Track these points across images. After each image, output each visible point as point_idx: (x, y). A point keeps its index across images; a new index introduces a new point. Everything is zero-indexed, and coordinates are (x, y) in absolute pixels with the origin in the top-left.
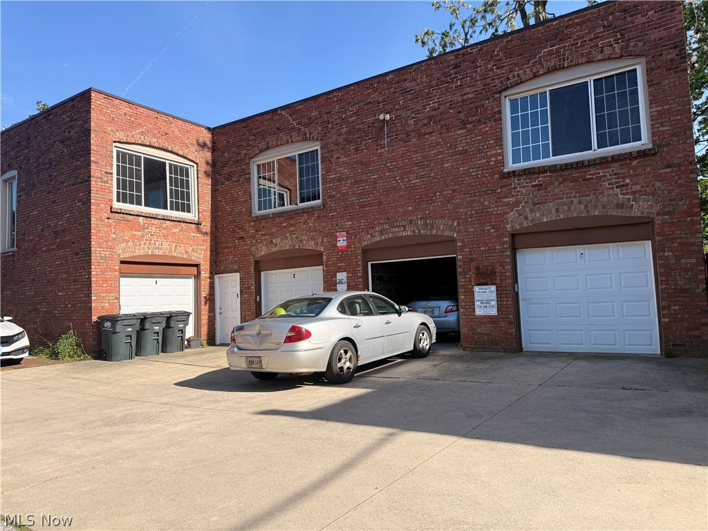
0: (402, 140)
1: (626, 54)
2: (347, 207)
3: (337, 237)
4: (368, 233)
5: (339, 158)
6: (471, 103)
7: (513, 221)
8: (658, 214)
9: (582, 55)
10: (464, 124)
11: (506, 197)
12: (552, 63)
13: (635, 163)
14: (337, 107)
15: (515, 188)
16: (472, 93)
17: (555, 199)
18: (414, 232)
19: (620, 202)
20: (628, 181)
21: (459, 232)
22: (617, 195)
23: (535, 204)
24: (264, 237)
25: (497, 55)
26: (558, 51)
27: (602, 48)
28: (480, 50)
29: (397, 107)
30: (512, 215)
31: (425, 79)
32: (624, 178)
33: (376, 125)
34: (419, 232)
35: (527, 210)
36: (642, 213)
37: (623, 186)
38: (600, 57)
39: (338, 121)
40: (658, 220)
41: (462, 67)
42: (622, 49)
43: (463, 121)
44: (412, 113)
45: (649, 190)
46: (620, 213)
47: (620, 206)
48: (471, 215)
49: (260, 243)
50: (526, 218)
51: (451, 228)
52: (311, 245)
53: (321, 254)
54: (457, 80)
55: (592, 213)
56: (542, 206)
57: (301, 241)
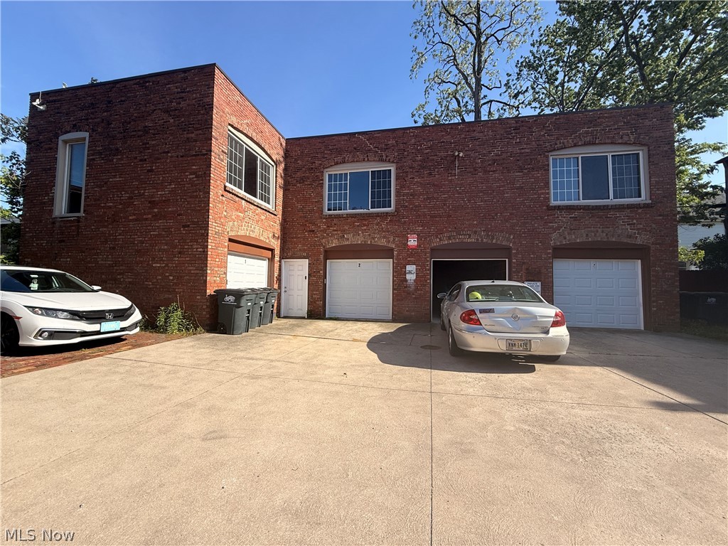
0: (470, 172)
1: (637, 143)
2: (419, 215)
3: (408, 238)
4: (437, 237)
5: (413, 178)
6: (527, 156)
7: (555, 240)
8: (653, 244)
9: (608, 138)
10: (521, 169)
11: (551, 223)
12: (588, 139)
13: (640, 211)
14: (413, 141)
15: (558, 217)
16: (528, 149)
17: (585, 228)
18: (478, 240)
19: (630, 234)
20: (635, 221)
21: (514, 243)
22: (627, 229)
23: (571, 230)
24: (336, 232)
25: (549, 127)
26: (592, 131)
27: (622, 136)
28: (535, 121)
29: (467, 149)
30: (554, 236)
31: (490, 133)
32: (633, 219)
33: (448, 158)
34: (482, 240)
35: (566, 233)
36: (643, 242)
37: (631, 224)
38: (620, 141)
39: (413, 151)
40: (653, 247)
41: (521, 130)
42: (635, 138)
43: (521, 167)
44: (479, 155)
45: (648, 229)
46: (629, 241)
47: (630, 237)
48: (524, 233)
49: (331, 237)
50: (565, 238)
51: (508, 240)
52: (383, 242)
53: (392, 250)
54: (517, 138)
55: (610, 240)
56: (576, 231)
57: (374, 238)
